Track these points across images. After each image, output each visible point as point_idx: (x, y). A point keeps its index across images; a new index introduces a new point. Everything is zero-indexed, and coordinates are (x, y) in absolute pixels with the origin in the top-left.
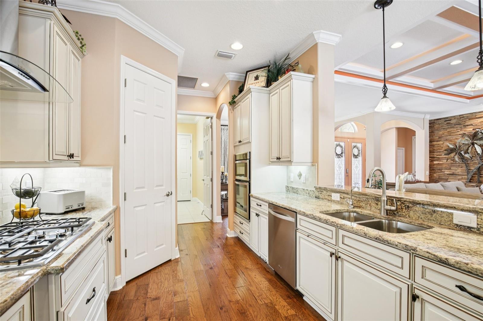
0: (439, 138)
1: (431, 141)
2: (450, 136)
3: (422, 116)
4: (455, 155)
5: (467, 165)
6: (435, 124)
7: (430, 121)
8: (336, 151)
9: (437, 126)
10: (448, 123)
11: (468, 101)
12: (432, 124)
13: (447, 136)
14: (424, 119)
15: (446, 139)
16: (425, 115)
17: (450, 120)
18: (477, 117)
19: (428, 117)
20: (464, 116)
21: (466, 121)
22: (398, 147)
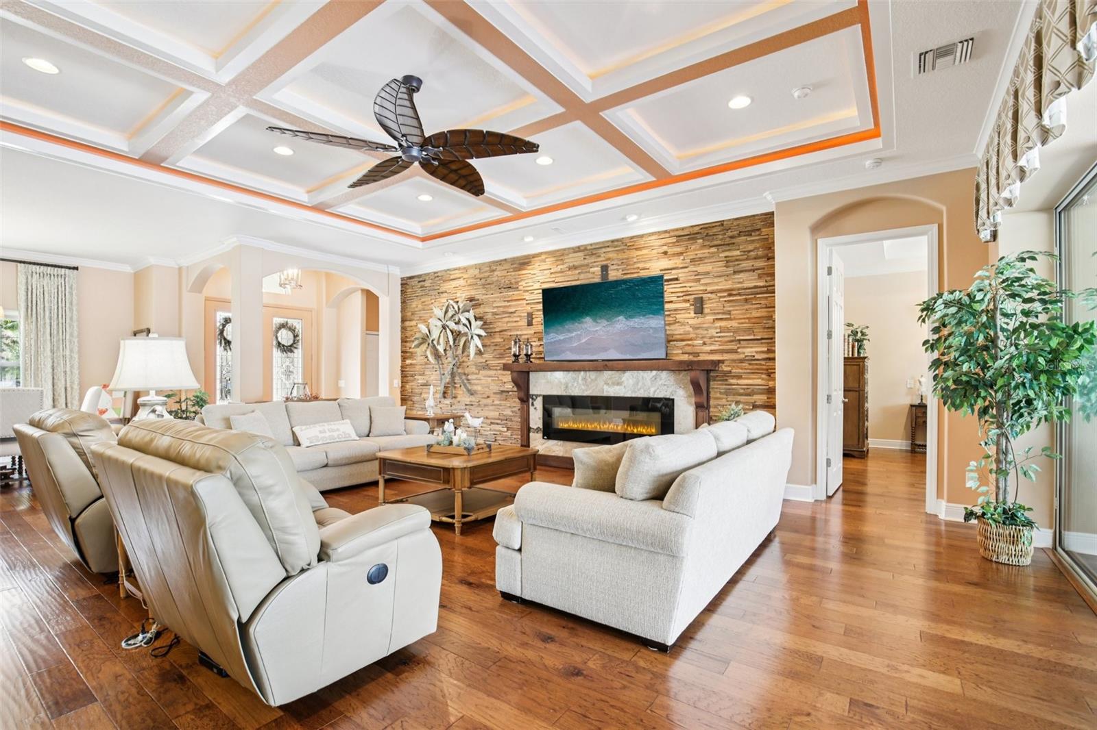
0: (412, 314)
1: (403, 320)
2: (424, 310)
3: (383, 268)
4: (427, 348)
5: (441, 366)
6: (408, 287)
7: (402, 279)
8: (225, 334)
9: (409, 290)
10: (421, 287)
12: (405, 283)
13: (420, 311)
14: (389, 274)
15: (420, 317)
16: (388, 267)
17: (424, 281)
18: (452, 277)
19: (398, 273)
20: (439, 274)
21: (442, 285)
22: (367, 330)
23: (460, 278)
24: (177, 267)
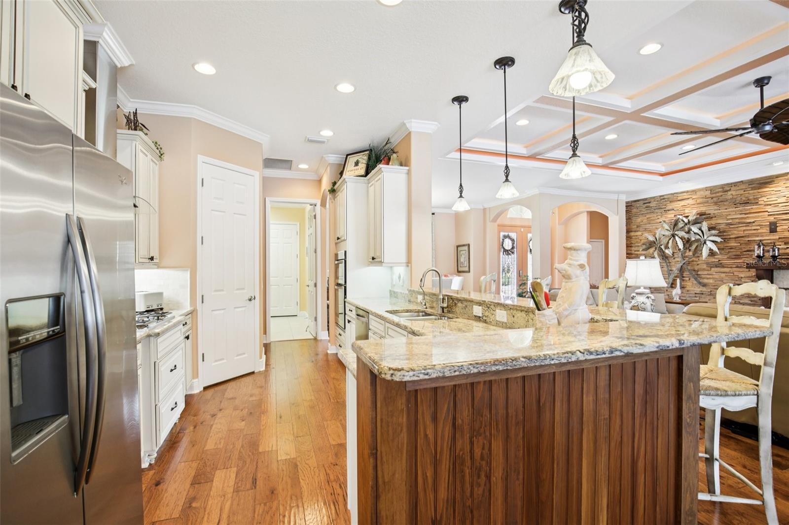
0: (637, 227)
1: (628, 231)
2: (650, 224)
3: (615, 197)
4: (654, 251)
5: (668, 264)
6: (632, 208)
7: (627, 203)
8: (504, 245)
9: (635, 210)
10: (647, 207)
11: (661, 178)
12: (629, 206)
13: (646, 224)
14: (618, 200)
15: (645, 229)
16: (618, 195)
17: (650, 203)
18: (679, 198)
19: (624, 199)
20: (665, 197)
21: (668, 205)
22: (591, 239)
23: (688, 199)
24: (482, 208)
